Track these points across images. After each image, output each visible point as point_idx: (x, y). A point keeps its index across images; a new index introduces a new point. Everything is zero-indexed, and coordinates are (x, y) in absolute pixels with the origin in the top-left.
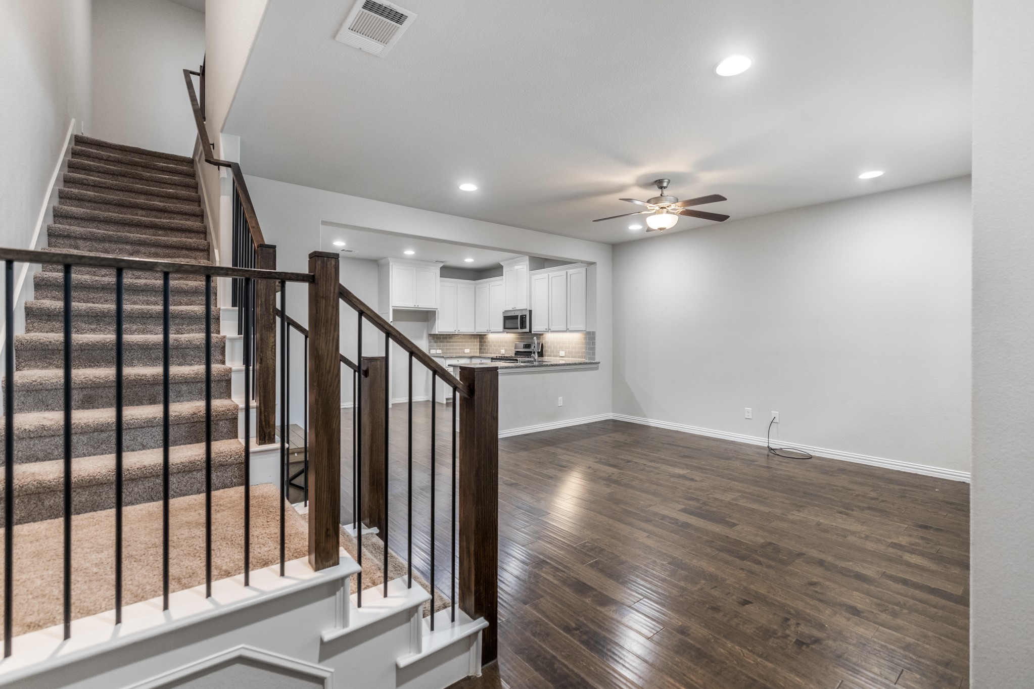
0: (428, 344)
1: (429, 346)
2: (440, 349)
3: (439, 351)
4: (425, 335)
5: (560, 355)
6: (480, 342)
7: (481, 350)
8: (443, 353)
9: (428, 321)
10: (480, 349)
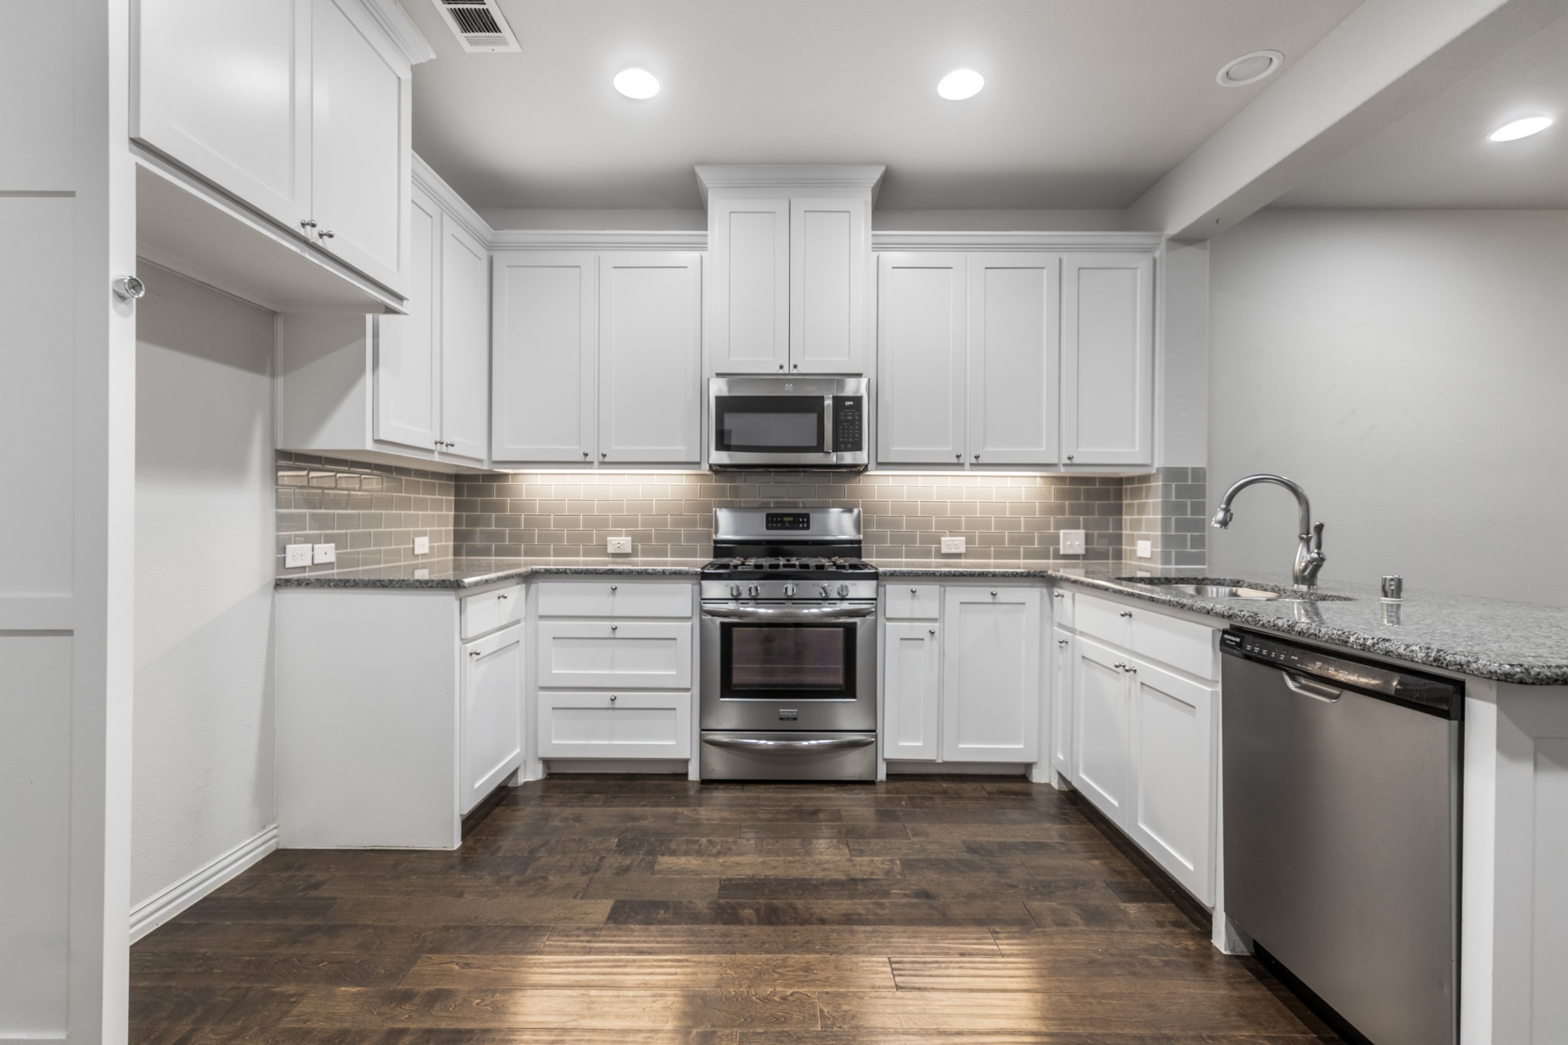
0: (272, 511)
1: (282, 521)
2: (328, 539)
3: (326, 553)
4: (258, 456)
5: (944, 550)
6: (459, 506)
7: (463, 542)
8: (341, 561)
9: (273, 375)
10: (459, 536)
